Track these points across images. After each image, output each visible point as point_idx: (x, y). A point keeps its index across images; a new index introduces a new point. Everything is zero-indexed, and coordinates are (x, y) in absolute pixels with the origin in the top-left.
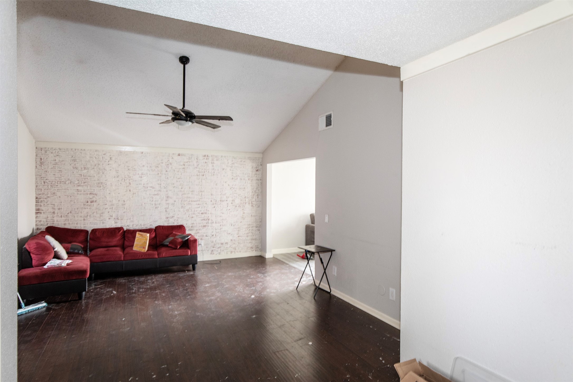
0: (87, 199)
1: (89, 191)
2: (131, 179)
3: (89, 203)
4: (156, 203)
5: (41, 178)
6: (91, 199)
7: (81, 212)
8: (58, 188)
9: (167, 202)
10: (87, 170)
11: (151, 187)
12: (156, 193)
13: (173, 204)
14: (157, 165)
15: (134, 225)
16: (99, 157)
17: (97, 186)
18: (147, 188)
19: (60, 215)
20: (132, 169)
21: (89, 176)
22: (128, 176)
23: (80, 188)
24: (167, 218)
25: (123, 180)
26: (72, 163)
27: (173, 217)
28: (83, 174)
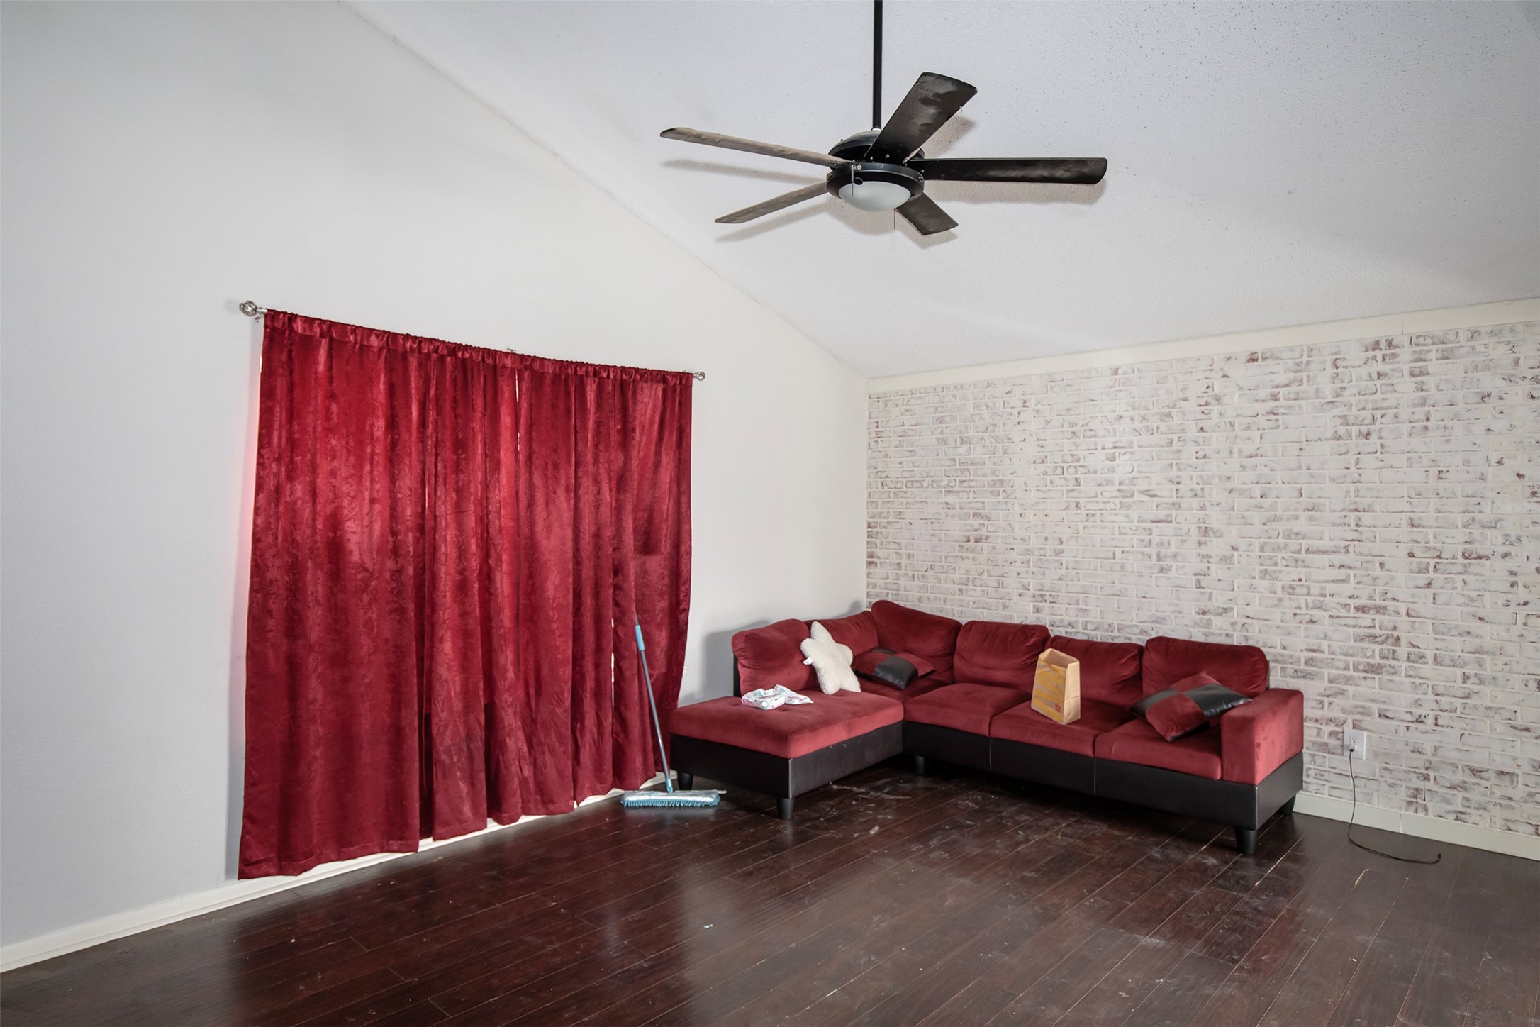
0: (968, 531)
1: (972, 508)
2: (1080, 466)
3: (972, 543)
4: (1163, 551)
5: (878, 472)
6: (976, 530)
7: (954, 569)
8: (908, 500)
9: (1204, 550)
10: (969, 446)
11: (1145, 492)
12: (1161, 514)
13: (1226, 560)
14: (1166, 410)
15: (1090, 626)
16: (994, 403)
17: (991, 492)
18: (1132, 496)
19: (911, 573)
20: (1085, 430)
21: (972, 464)
22: (1072, 455)
23: (951, 499)
24: (1204, 613)
25: (1059, 471)
26: (936, 429)
27: (1225, 610)
28: (957, 458)
